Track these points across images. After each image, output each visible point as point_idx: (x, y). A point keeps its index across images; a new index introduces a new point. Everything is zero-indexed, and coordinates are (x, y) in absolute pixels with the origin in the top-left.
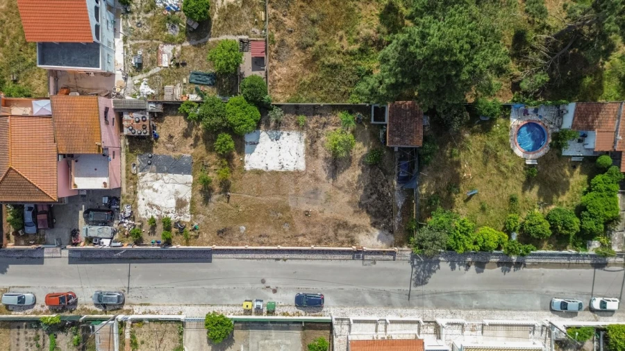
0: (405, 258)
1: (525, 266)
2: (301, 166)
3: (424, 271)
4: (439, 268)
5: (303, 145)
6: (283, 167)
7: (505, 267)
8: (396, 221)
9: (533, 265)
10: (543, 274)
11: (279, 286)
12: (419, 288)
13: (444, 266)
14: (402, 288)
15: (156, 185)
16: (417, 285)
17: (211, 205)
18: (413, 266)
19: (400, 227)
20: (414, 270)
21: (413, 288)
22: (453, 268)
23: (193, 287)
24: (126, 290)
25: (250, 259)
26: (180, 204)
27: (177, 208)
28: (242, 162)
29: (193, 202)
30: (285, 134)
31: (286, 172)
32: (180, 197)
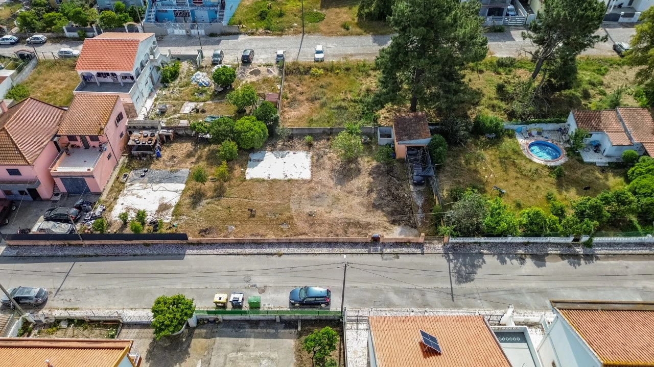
0: (437, 252)
1: (597, 258)
2: (307, 175)
3: (465, 265)
4: (484, 262)
5: (309, 160)
6: (286, 176)
7: (572, 260)
8: (418, 216)
9: (607, 256)
10: (627, 267)
11: (268, 285)
12: (463, 285)
13: (491, 261)
14: (440, 285)
15: (142, 193)
16: (459, 282)
17: (199, 208)
18: (449, 261)
19: (423, 223)
20: (452, 265)
21: (454, 285)
22: (503, 262)
23: (148, 288)
24: (54, 292)
25: (235, 255)
26: (163, 207)
27: (158, 211)
28: (243, 173)
29: (178, 205)
30: (291, 153)
31: (289, 181)
32: (165, 202)
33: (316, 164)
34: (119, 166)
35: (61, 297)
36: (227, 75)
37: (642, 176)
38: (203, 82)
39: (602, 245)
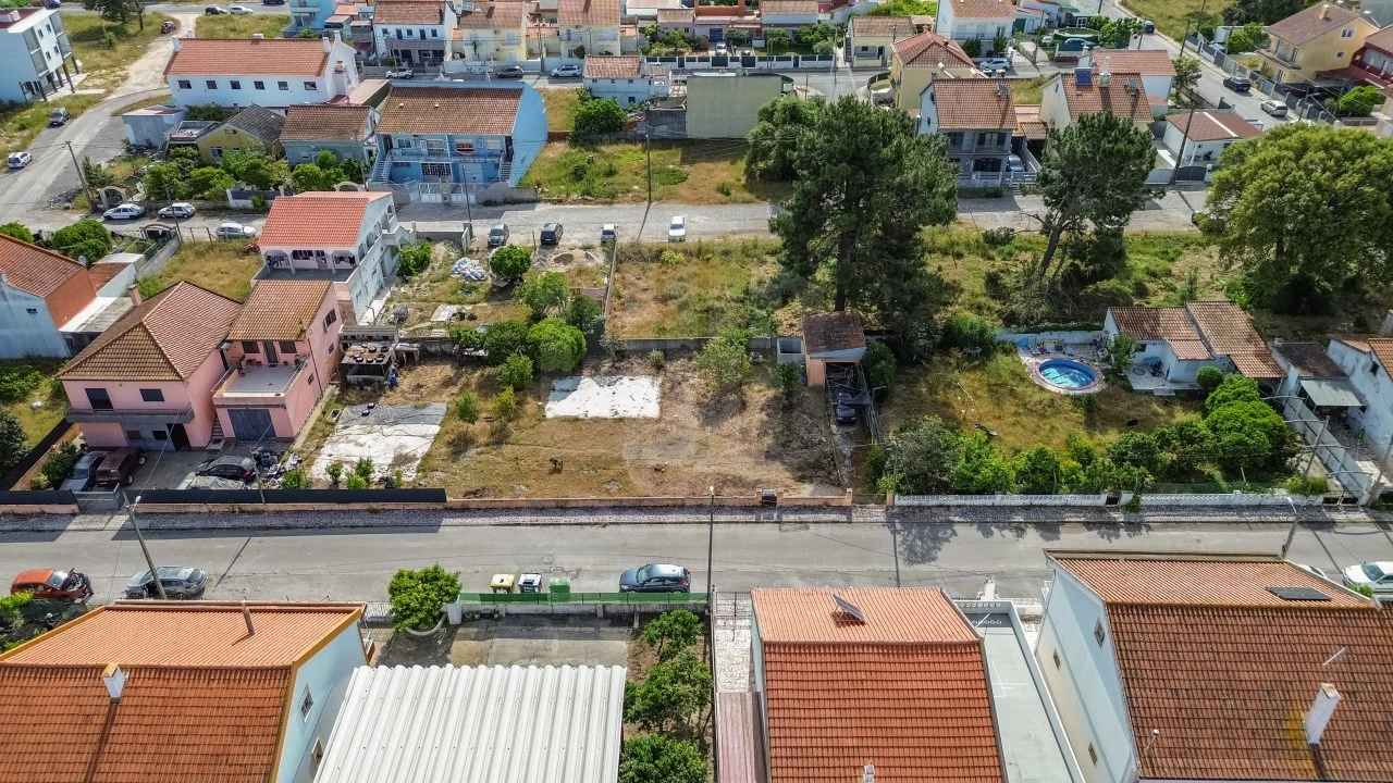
0: (875, 519)
1: (1149, 529)
2: (653, 411)
3: (921, 539)
4: (955, 533)
5: (657, 388)
6: (616, 413)
7: (1104, 530)
8: (844, 472)
9: (1166, 525)
10: (1198, 541)
11: (583, 567)
12: (918, 567)
13: (967, 533)
14: (878, 567)
15: (363, 439)
16: (911, 562)
17: (464, 460)
18: (895, 532)
19: (851, 479)
20: (899, 538)
21: (902, 567)
22: (988, 533)
23: (378, 572)
24: (216, 580)
25: (527, 525)
26: (402, 460)
27: (391, 466)
28: (541, 408)
29: (428, 456)
30: (626, 380)
31: (621, 420)
32: (405, 451)
33: (669, 396)
34: (323, 399)
35: (230, 586)
36: (516, 260)
37: (1226, 404)
38: (472, 273)
39: (1157, 508)
